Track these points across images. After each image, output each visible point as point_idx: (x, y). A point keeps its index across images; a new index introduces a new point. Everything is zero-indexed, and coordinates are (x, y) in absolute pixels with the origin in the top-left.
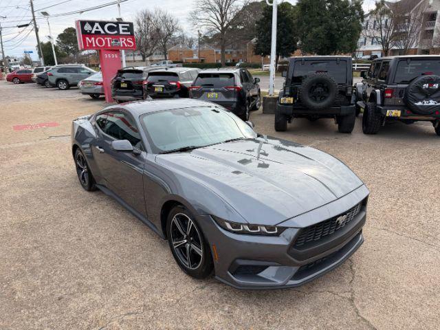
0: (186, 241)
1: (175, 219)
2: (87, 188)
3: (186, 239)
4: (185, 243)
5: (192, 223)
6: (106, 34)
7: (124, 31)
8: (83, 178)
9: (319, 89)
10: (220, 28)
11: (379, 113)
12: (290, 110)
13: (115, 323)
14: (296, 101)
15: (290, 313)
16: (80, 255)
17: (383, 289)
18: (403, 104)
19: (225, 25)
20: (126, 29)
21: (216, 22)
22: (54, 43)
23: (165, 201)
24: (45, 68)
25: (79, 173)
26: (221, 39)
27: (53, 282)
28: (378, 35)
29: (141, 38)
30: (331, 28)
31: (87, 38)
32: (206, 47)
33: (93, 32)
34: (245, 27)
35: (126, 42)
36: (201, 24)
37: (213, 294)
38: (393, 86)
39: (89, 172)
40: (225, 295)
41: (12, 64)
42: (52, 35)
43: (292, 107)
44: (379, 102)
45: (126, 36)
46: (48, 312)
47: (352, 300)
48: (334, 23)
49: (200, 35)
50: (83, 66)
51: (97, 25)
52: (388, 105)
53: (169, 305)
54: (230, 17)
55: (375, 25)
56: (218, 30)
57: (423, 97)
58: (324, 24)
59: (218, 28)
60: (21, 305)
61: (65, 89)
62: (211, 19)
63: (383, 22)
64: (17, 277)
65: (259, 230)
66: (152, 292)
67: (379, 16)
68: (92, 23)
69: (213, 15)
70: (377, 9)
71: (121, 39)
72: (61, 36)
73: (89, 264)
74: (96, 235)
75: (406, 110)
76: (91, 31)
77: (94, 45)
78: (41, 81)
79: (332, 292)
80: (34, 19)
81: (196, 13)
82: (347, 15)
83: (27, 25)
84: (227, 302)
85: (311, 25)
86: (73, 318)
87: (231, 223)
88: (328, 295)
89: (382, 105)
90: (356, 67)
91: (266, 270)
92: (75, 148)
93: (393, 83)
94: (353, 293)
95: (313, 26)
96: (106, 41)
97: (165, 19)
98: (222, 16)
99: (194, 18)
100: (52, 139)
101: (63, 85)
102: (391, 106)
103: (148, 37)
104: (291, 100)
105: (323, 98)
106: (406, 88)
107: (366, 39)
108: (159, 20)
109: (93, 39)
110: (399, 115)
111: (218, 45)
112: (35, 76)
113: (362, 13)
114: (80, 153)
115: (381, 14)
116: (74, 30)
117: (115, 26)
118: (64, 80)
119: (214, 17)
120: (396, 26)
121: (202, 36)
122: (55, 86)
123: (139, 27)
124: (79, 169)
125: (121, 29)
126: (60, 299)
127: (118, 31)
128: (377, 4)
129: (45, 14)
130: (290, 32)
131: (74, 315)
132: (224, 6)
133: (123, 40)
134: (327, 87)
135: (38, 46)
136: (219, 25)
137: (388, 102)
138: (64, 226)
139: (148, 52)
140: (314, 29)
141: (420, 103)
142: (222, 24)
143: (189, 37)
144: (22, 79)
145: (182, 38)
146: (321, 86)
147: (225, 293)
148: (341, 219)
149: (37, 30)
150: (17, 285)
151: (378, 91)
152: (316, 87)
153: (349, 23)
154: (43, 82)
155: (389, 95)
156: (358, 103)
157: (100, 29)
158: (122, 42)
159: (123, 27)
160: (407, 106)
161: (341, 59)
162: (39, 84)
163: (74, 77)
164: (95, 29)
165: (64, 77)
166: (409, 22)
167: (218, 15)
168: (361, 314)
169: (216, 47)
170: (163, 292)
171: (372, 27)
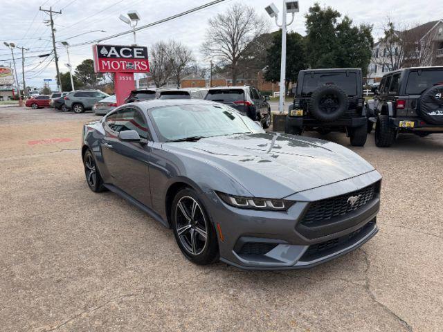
0: (190, 226)
1: (180, 205)
2: (94, 189)
3: (191, 224)
4: (190, 228)
5: (197, 204)
6: (122, 58)
7: (138, 55)
8: (91, 180)
9: (329, 101)
10: (232, 58)
11: (391, 124)
12: (300, 123)
13: (114, 303)
14: (306, 114)
15: (300, 298)
16: (83, 245)
17: (401, 278)
18: (416, 115)
19: (236, 55)
20: (140, 53)
21: (227, 52)
22: (73, 73)
23: (170, 184)
24: (62, 94)
25: (87, 175)
26: (233, 69)
27: (53, 267)
28: (388, 61)
29: (155, 68)
30: (340, 55)
31: (103, 62)
32: (217, 76)
33: (109, 56)
34: (256, 57)
35: (140, 65)
36: (213, 54)
37: (218, 279)
38: (405, 97)
39: (97, 172)
40: (231, 281)
41: (31, 93)
42: (71, 64)
43: (302, 118)
44: (391, 113)
45: (141, 60)
46: (46, 292)
47: (367, 287)
48: (343, 49)
49: (212, 65)
50: (99, 91)
51: (113, 49)
52: (400, 117)
53: (171, 288)
54: (241, 47)
55: (385, 52)
56: (229, 60)
57: (436, 107)
58: (334, 51)
59: (230, 58)
60: (19, 286)
61: (81, 113)
62: (223, 49)
63: (393, 50)
64: (17, 262)
65: (265, 206)
66: (154, 276)
67: (389, 44)
68: (108, 48)
69: (225, 46)
70: (386, 38)
71: (135, 62)
72: (79, 67)
73: (92, 252)
74: (100, 228)
75: (419, 121)
76: (107, 55)
77: (109, 68)
78: (58, 105)
79: (345, 280)
80: (55, 50)
81: (208, 44)
82: (356, 41)
83: (48, 55)
84: (232, 287)
85: (320, 51)
86: (71, 298)
87: (237, 198)
88: (341, 283)
89: (394, 116)
90: (367, 93)
91: (274, 249)
92: (85, 149)
93: (405, 94)
94: (368, 281)
95: (323, 53)
96: (121, 64)
97: (178, 51)
98: (234, 47)
99: (206, 48)
100: (64, 152)
101: (78, 109)
102: (404, 117)
103: (163, 67)
104: (300, 112)
105: (334, 109)
106: (418, 99)
107: (376, 66)
108: (173, 51)
109: (108, 62)
110: (412, 126)
111: (230, 74)
112: (52, 101)
113: (371, 40)
114: (90, 154)
115: (391, 42)
116: (92, 62)
117: (131, 50)
118: (80, 104)
119: (226, 48)
120: (406, 52)
121: (215, 66)
122: (71, 110)
123: (153, 58)
124: (87, 170)
125: (135, 53)
126: (58, 281)
127: (133, 54)
128: (386, 33)
129: (65, 43)
130: (300, 59)
131: (72, 295)
132: (235, 37)
133: (137, 63)
134: (337, 99)
135: (57, 76)
136: (231, 55)
137: (400, 113)
138: (69, 220)
139: (162, 81)
140: (323, 55)
141: (433, 113)
142: (233, 55)
143: (202, 67)
144: (40, 104)
145: (195, 68)
146: (331, 98)
147: (231, 278)
148: (353, 199)
149: (57, 60)
150: (16, 269)
151: (389, 103)
152: (326, 99)
153: (359, 49)
154: (60, 107)
155: (401, 106)
156: (370, 119)
157: (116, 53)
158: (136, 65)
159: (137, 51)
160: (420, 116)
161: (351, 72)
162: (56, 108)
163: (89, 101)
164: (110, 53)
165: (80, 101)
166: (419, 50)
167: (230, 45)
168: (377, 299)
169: (228, 76)
170: (165, 276)
171: (382, 54)
